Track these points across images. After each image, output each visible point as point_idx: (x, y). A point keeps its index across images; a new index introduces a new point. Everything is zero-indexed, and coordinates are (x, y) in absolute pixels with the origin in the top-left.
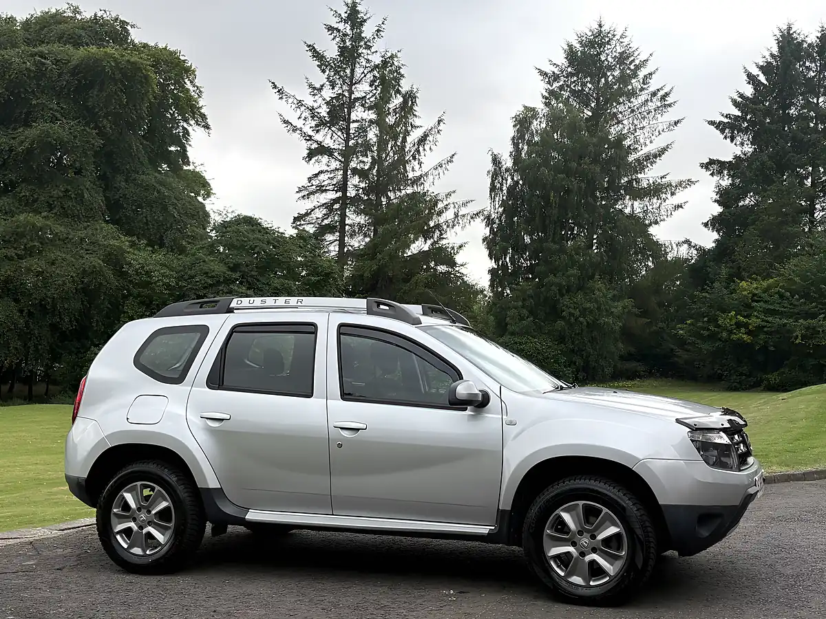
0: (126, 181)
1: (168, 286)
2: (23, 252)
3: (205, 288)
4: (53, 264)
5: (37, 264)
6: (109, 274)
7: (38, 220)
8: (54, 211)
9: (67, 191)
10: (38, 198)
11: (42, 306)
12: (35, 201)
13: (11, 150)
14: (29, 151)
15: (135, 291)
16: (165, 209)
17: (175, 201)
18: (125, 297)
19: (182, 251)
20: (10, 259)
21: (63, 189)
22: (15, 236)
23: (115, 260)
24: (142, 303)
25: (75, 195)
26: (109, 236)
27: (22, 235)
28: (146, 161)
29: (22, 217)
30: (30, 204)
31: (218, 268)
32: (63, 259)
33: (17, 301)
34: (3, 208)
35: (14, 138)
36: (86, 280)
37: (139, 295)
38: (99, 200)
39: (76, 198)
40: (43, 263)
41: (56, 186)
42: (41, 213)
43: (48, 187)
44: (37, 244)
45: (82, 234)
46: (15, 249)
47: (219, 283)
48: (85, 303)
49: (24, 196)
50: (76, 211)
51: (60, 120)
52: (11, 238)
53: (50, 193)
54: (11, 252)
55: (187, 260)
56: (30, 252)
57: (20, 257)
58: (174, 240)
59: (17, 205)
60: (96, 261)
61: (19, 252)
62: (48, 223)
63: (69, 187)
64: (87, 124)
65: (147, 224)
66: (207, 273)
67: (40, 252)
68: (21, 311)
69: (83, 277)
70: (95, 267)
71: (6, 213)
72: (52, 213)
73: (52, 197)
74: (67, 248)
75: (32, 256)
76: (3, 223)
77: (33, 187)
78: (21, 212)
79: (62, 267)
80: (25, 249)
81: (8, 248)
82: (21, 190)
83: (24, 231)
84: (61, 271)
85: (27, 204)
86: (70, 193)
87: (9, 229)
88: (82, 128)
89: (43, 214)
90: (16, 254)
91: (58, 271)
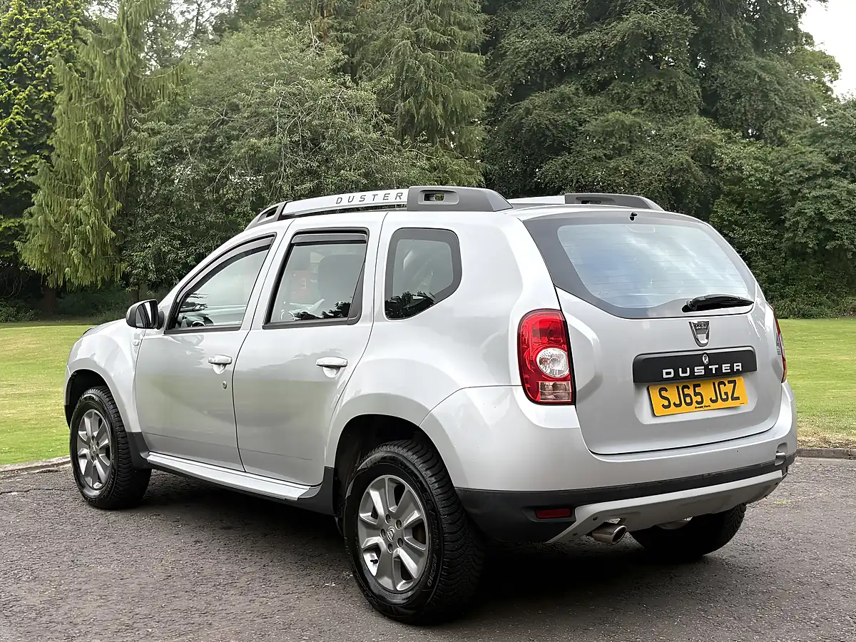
0: (725, 68)
1: (761, 181)
2: (612, 152)
3: (800, 182)
4: (641, 163)
5: (625, 163)
6: (695, 168)
7: (628, 119)
8: (645, 107)
9: (660, 84)
10: (629, 95)
12: (628, 97)
13: (604, 47)
14: (621, 46)
15: (726, 188)
16: (765, 96)
17: (777, 86)
18: (716, 196)
19: (782, 142)
20: (599, 159)
21: (655, 83)
22: (604, 136)
23: (704, 156)
24: (734, 201)
25: (668, 88)
26: (700, 129)
27: (611, 134)
28: (749, 44)
29: (611, 116)
30: (622, 102)
31: (817, 159)
32: (651, 157)
34: (596, 107)
35: (607, 34)
36: (672, 178)
37: (729, 194)
38: (695, 91)
39: (668, 92)
40: (631, 163)
41: (649, 81)
42: (631, 110)
43: (640, 82)
44: (624, 143)
45: (672, 130)
46: (605, 149)
47: (815, 177)
49: (615, 93)
50: (668, 106)
51: (653, 10)
52: (600, 137)
53: (642, 88)
54: (600, 153)
55: (784, 152)
56: (619, 151)
57: (609, 157)
58: (775, 131)
59: (609, 102)
60: (684, 157)
61: (608, 153)
62: (638, 120)
63: (661, 81)
64: (680, 11)
65: (745, 114)
66: (802, 166)
67: (629, 151)
69: (670, 176)
70: (682, 164)
71: (599, 112)
72: (643, 110)
73: (644, 92)
74: (657, 145)
75: (620, 156)
76: (594, 123)
77: (626, 83)
78: (613, 110)
79: (650, 165)
80: (614, 148)
81: (597, 148)
82: (613, 87)
83: (613, 131)
84: (648, 169)
85: (619, 102)
86: (662, 86)
87: (600, 129)
88: (676, 15)
89: (633, 111)
90: (605, 155)
91: (645, 170)
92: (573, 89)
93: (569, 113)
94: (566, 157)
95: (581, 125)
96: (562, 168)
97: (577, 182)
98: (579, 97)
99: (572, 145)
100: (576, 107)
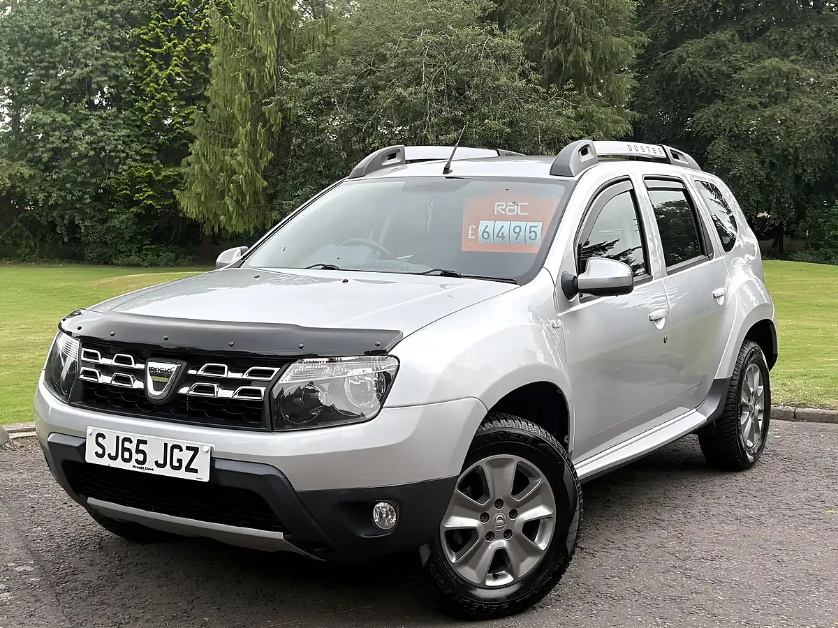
2: (768, 100)
4: (798, 111)
5: (781, 112)
7: (785, 66)
8: (804, 54)
10: (787, 41)
11: (784, 157)
12: (785, 44)
20: (754, 108)
21: (815, 29)
22: (760, 83)
25: (828, 33)
27: (768, 82)
29: (767, 63)
30: (780, 49)
32: (809, 106)
33: (758, 152)
34: (751, 54)
36: (831, 128)
40: (787, 112)
41: (808, 26)
42: (789, 57)
43: (799, 27)
44: (782, 91)
46: (760, 97)
48: (830, 152)
49: (773, 40)
50: (829, 52)
52: (755, 85)
53: (801, 34)
54: (755, 101)
56: (775, 99)
57: (765, 106)
59: (766, 49)
61: (763, 101)
62: (796, 67)
63: (822, 26)
67: (786, 99)
68: (763, 162)
69: (828, 125)
71: (754, 59)
72: (801, 57)
73: (803, 38)
74: (816, 93)
75: (776, 104)
76: (750, 70)
77: (784, 30)
78: (770, 57)
79: (807, 114)
80: (770, 96)
81: (752, 96)
82: (771, 33)
83: (768, 78)
84: (805, 118)
85: (776, 48)
86: (823, 32)
87: (755, 76)
89: (793, 58)
90: (760, 103)
91: (803, 119)
92: (728, 36)
93: (723, 60)
94: (719, 105)
95: (735, 72)
96: (714, 116)
97: (730, 131)
98: (735, 44)
99: (726, 93)
100: (731, 54)
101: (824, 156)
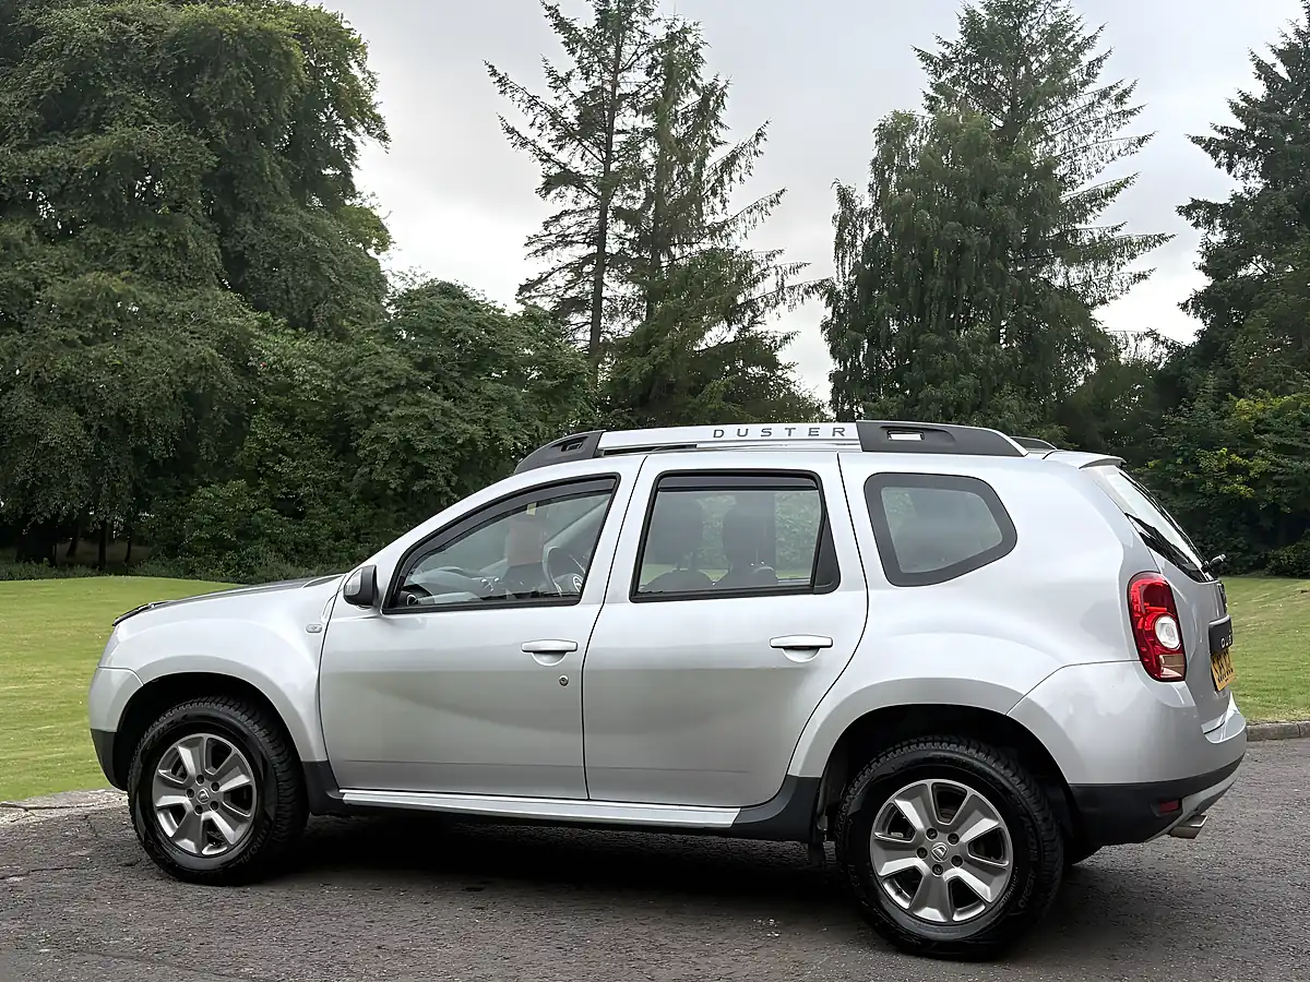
0: (254, 223)
1: (319, 390)
2: (91, 334)
3: (377, 395)
4: (138, 353)
5: (111, 352)
6: (227, 371)
7: (116, 285)
8: (141, 269)
9: (161, 236)
10: (114, 248)
11: (120, 420)
12: (110, 252)
13: (72, 171)
14: (101, 168)
15: (268, 399)
16: (315, 268)
17: (331, 255)
18: (253, 409)
19: (342, 336)
20: (70, 344)
21: (154, 235)
22: (78, 308)
23: (236, 350)
24: (279, 419)
25: (174, 243)
26: (224, 308)
27: (90, 307)
28: (286, 191)
29: (89, 278)
30: (102, 258)
31: (400, 365)
32: (154, 346)
33: (81, 411)
34: (60, 263)
35: (76, 152)
36: (189, 380)
37: (273, 407)
38: (212, 252)
39: (175, 250)
40: (122, 352)
41: (145, 229)
42: (119, 272)
43: (131, 230)
44: (112, 321)
45: (184, 306)
46: (79, 328)
47: (398, 388)
48: (188, 416)
49: (92, 244)
50: (175, 271)
51: (149, 124)
52: (72, 310)
53: (135, 240)
54: (73, 334)
55: (350, 351)
56: (102, 334)
57: (87, 342)
58: (330, 319)
59: (82, 257)
60: (208, 351)
61: (85, 335)
62: (132, 288)
63: (164, 232)
64: (192, 132)
65: (288, 292)
66: (379, 372)
67: (119, 335)
68: (88, 427)
69: (185, 376)
70: (204, 359)
71: (65, 271)
72: (138, 273)
73: (137, 246)
74: (161, 329)
75: (104, 341)
76: (60, 286)
77: (108, 231)
78: (88, 270)
79: (152, 359)
80: (95, 329)
81: (68, 327)
82: (89, 234)
83: (92, 301)
84: (150, 364)
85: (97, 258)
86: (166, 240)
87: (70, 298)
88: (185, 136)
89: (123, 274)
90: (81, 337)
91: (146, 366)
92: (23, 230)
93: (19, 268)
94: (16, 337)
95: (38, 289)
96: (9, 354)
97: (36, 378)
98: (32, 245)
99: (25, 319)
100: (31, 260)
101: (179, 421)
